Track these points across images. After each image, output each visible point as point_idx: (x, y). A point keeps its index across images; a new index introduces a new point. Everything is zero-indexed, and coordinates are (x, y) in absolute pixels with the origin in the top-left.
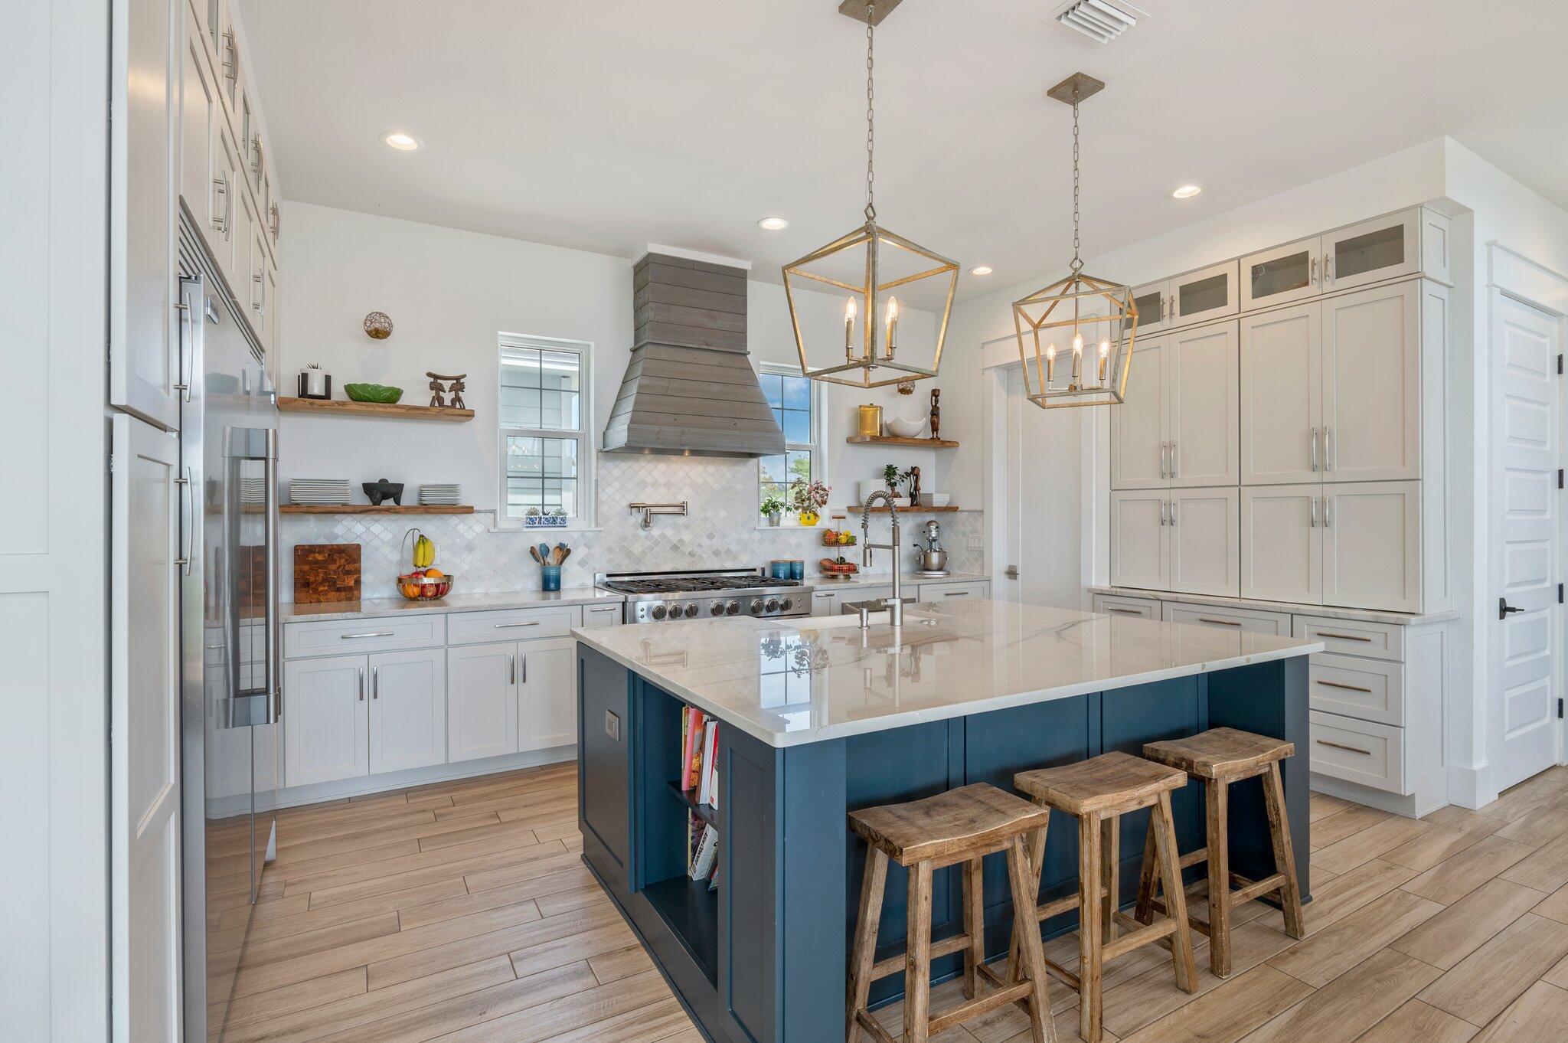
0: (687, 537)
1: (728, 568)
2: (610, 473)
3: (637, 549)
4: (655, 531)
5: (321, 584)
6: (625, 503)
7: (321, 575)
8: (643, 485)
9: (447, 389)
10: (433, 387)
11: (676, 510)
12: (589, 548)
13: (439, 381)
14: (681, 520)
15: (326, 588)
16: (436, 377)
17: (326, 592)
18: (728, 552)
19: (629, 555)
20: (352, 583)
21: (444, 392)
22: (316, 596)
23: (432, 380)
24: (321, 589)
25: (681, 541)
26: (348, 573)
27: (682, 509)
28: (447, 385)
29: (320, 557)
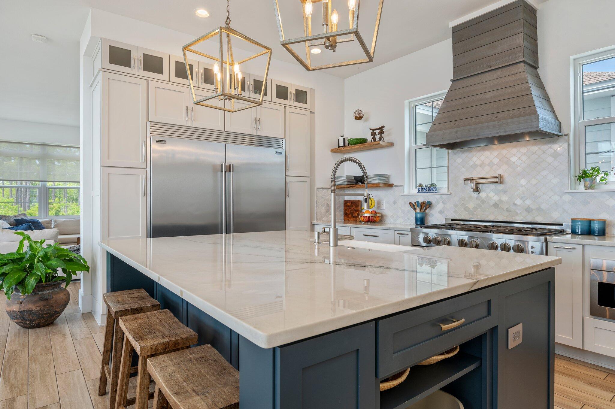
0: (505, 198)
1: (539, 222)
2: (456, 161)
3: (471, 205)
4: (483, 195)
5: (349, 214)
6: (462, 178)
7: (349, 211)
8: (475, 166)
9: (377, 134)
10: (372, 134)
11: (496, 180)
12: (444, 204)
13: (375, 131)
14: (500, 187)
15: (351, 216)
16: (373, 130)
17: (351, 217)
18: (539, 209)
19: (467, 209)
20: (357, 215)
21: (376, 135)
22: (348, 219)
23: (372, 131)
24: (349, 216)
25: (500, 201)
26: (356, 211)
27: (500, 180)
28: (377, 132)
29: (349, 205)
